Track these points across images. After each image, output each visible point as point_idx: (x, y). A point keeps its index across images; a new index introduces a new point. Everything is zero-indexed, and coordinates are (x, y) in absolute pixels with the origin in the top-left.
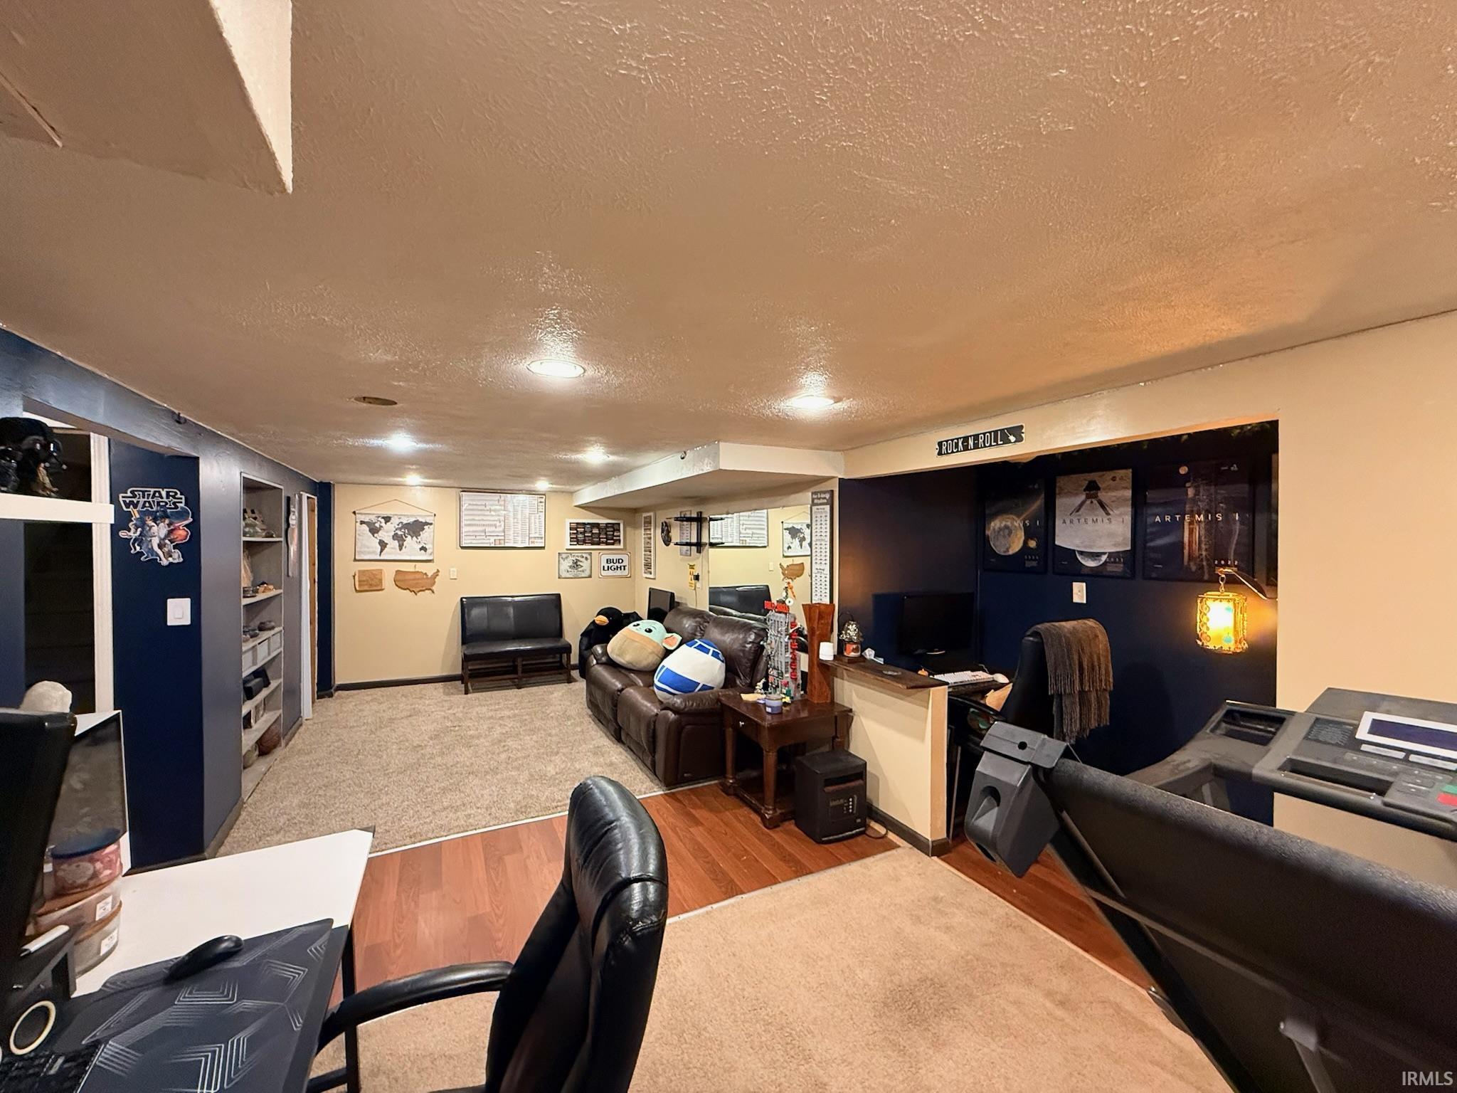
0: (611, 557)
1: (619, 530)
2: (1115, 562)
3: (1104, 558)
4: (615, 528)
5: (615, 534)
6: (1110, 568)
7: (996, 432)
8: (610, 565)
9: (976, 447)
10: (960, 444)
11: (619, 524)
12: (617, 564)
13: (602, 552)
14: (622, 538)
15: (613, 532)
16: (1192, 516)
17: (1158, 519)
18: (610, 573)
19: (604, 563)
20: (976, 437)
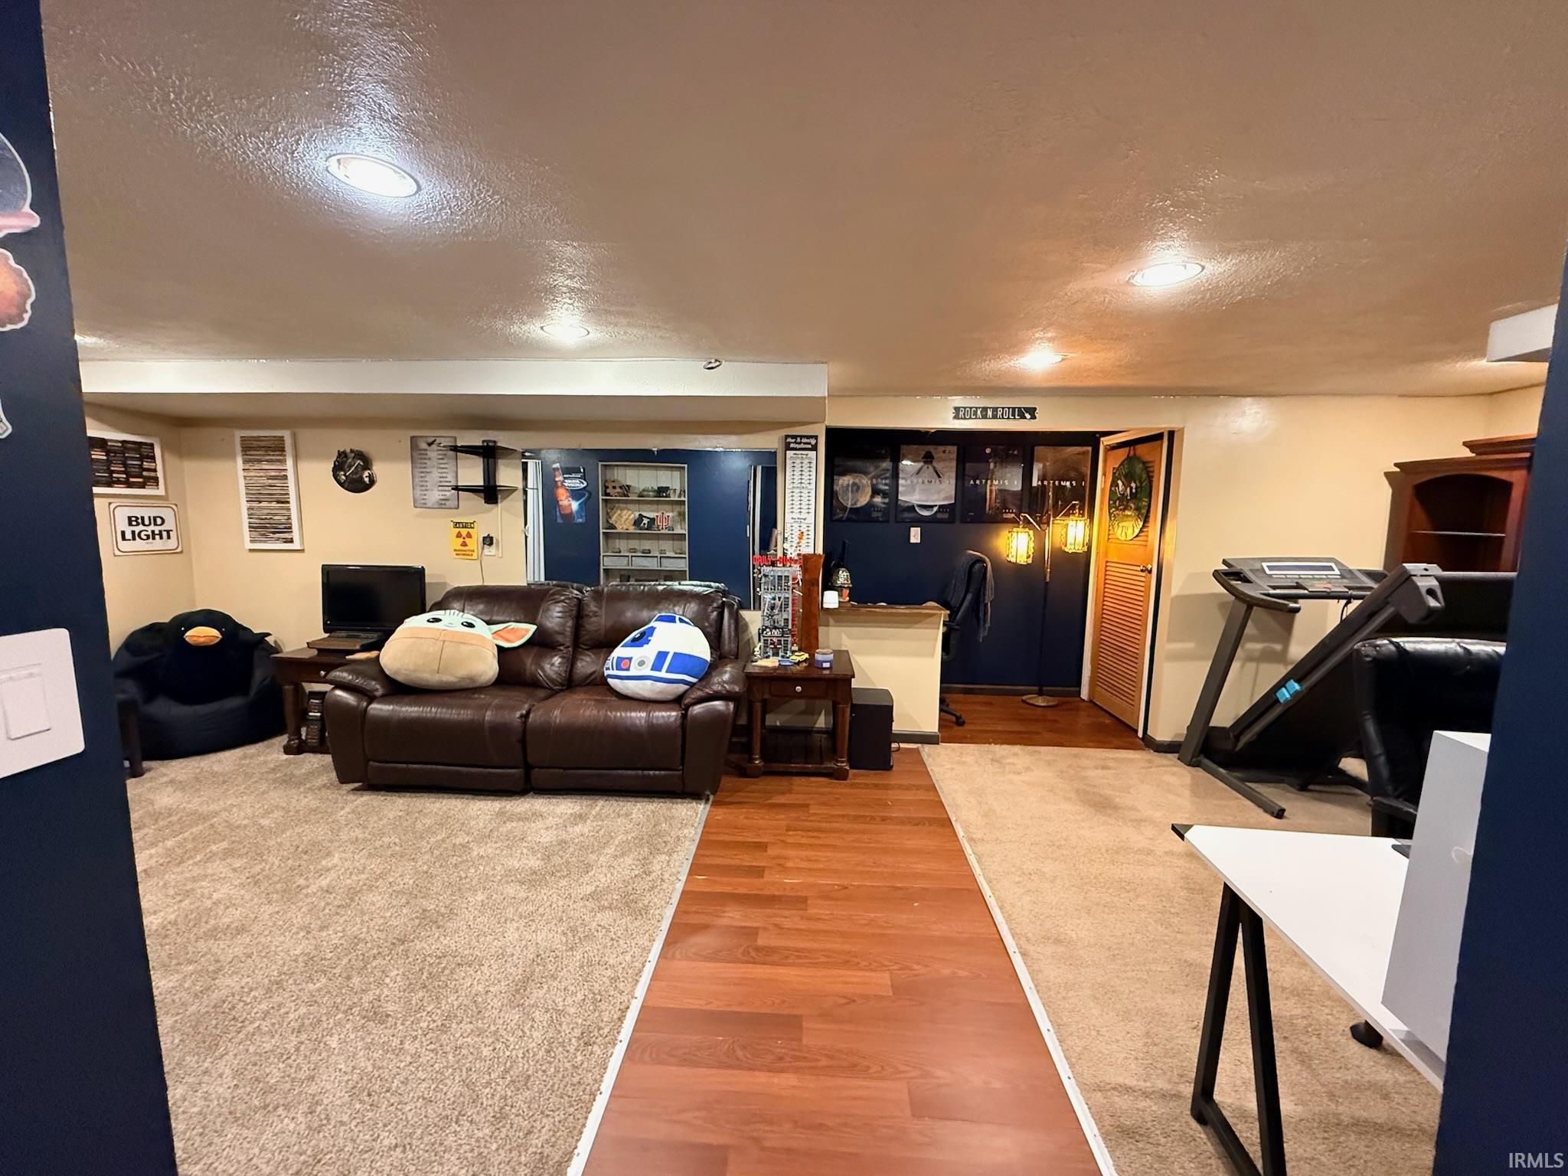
0: (138, 512)
1: (153, 458)
2: (943, 512)
3: (935, 509)
4: (144, 452)
5: (146, 465)
6: (939, 516)
7: (1014, 409)
8: (137, 529)
9: (995, 417)
10: (979, 412)
11: (152, 445)
12: (152, 527)
13: (116, 502)
14: (160, 474)
15: (141, 459)
16: (992, 481)
17: (972, 482)
18: (139, 545)
19: (122, 525)
20: (995, 410)
